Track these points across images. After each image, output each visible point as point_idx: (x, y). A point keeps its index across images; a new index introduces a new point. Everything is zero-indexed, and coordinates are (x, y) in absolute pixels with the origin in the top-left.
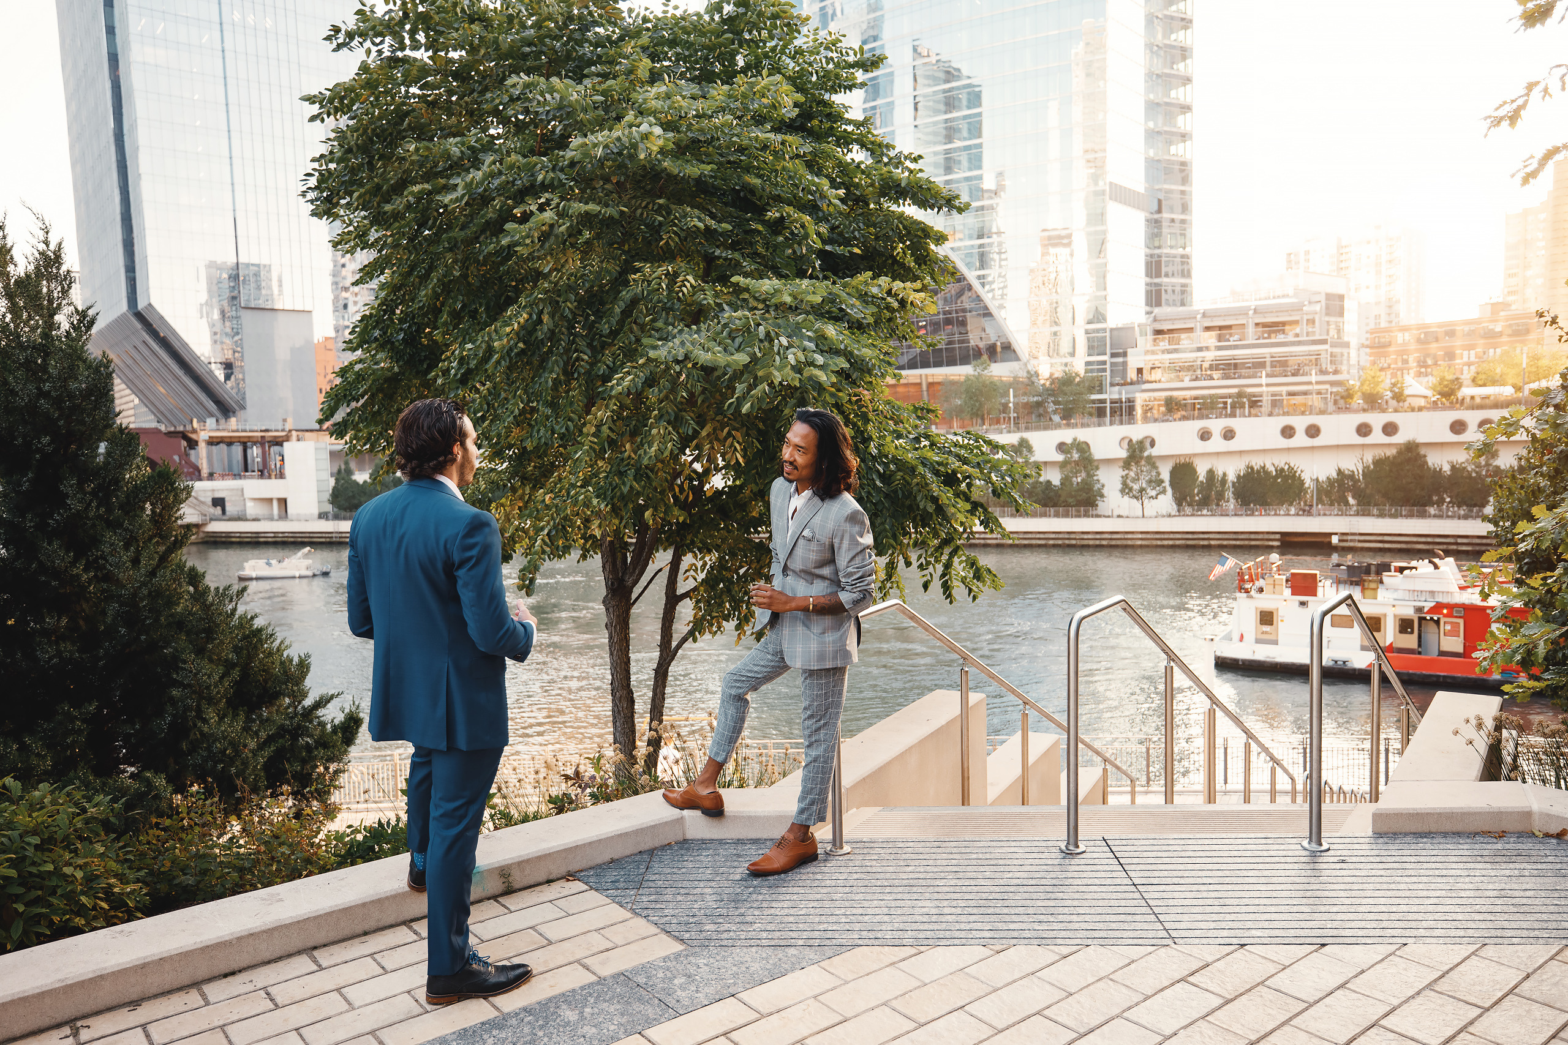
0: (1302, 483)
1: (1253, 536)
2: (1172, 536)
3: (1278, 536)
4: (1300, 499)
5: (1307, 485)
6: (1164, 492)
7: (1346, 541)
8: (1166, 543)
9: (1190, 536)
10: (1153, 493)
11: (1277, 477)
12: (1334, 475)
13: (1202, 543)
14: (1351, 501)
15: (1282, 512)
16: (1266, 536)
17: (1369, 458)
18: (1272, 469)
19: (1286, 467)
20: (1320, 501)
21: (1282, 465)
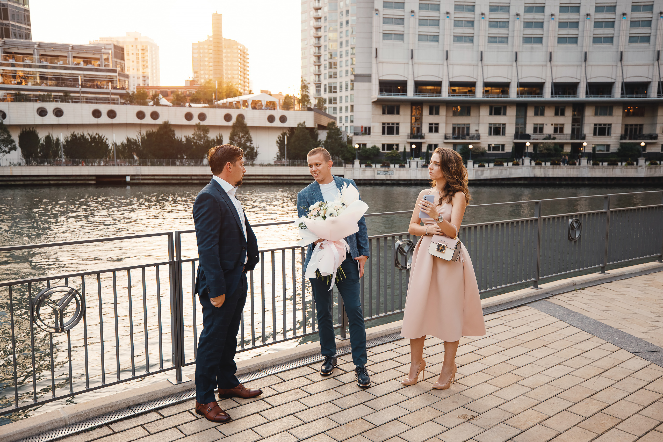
0: (107, 146)
1: (78, 178)
2: (22, 178)
3: (94, 178)
4: (106, 157)
5: (110, 148)
6: (14, 148)
7: (134, 179)
8: (18, 183)
9: (36, 178)
10: (7, 149)
11: (91, 142)
12: (125, 142)
13: (44, 183)
14: (136, 157)
15: (96, 164)
16: (87, 178)
17: (144, 132)
18: (88, 137)
19: (97, 136)
20: (118, 157)
21: (94, 135)
